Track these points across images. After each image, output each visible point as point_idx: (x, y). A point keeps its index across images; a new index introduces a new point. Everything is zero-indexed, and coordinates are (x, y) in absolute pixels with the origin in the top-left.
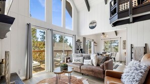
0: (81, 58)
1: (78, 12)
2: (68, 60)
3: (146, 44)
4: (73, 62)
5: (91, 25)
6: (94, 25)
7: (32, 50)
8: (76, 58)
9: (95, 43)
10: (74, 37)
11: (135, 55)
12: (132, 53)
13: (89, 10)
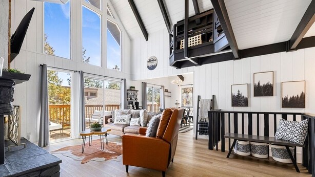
0: (127, 117)
1: (131, 40)
2: (109, 120)
3: (213, 96)
4: (115, 122)
5: (150, 64)
6: (154, 64)
7: (49, 104)
8: (120, 117)
9: (166, 91)
10: (123, 81)
11: (201, 111)
12: (198, 108)
13: (147, 39)
